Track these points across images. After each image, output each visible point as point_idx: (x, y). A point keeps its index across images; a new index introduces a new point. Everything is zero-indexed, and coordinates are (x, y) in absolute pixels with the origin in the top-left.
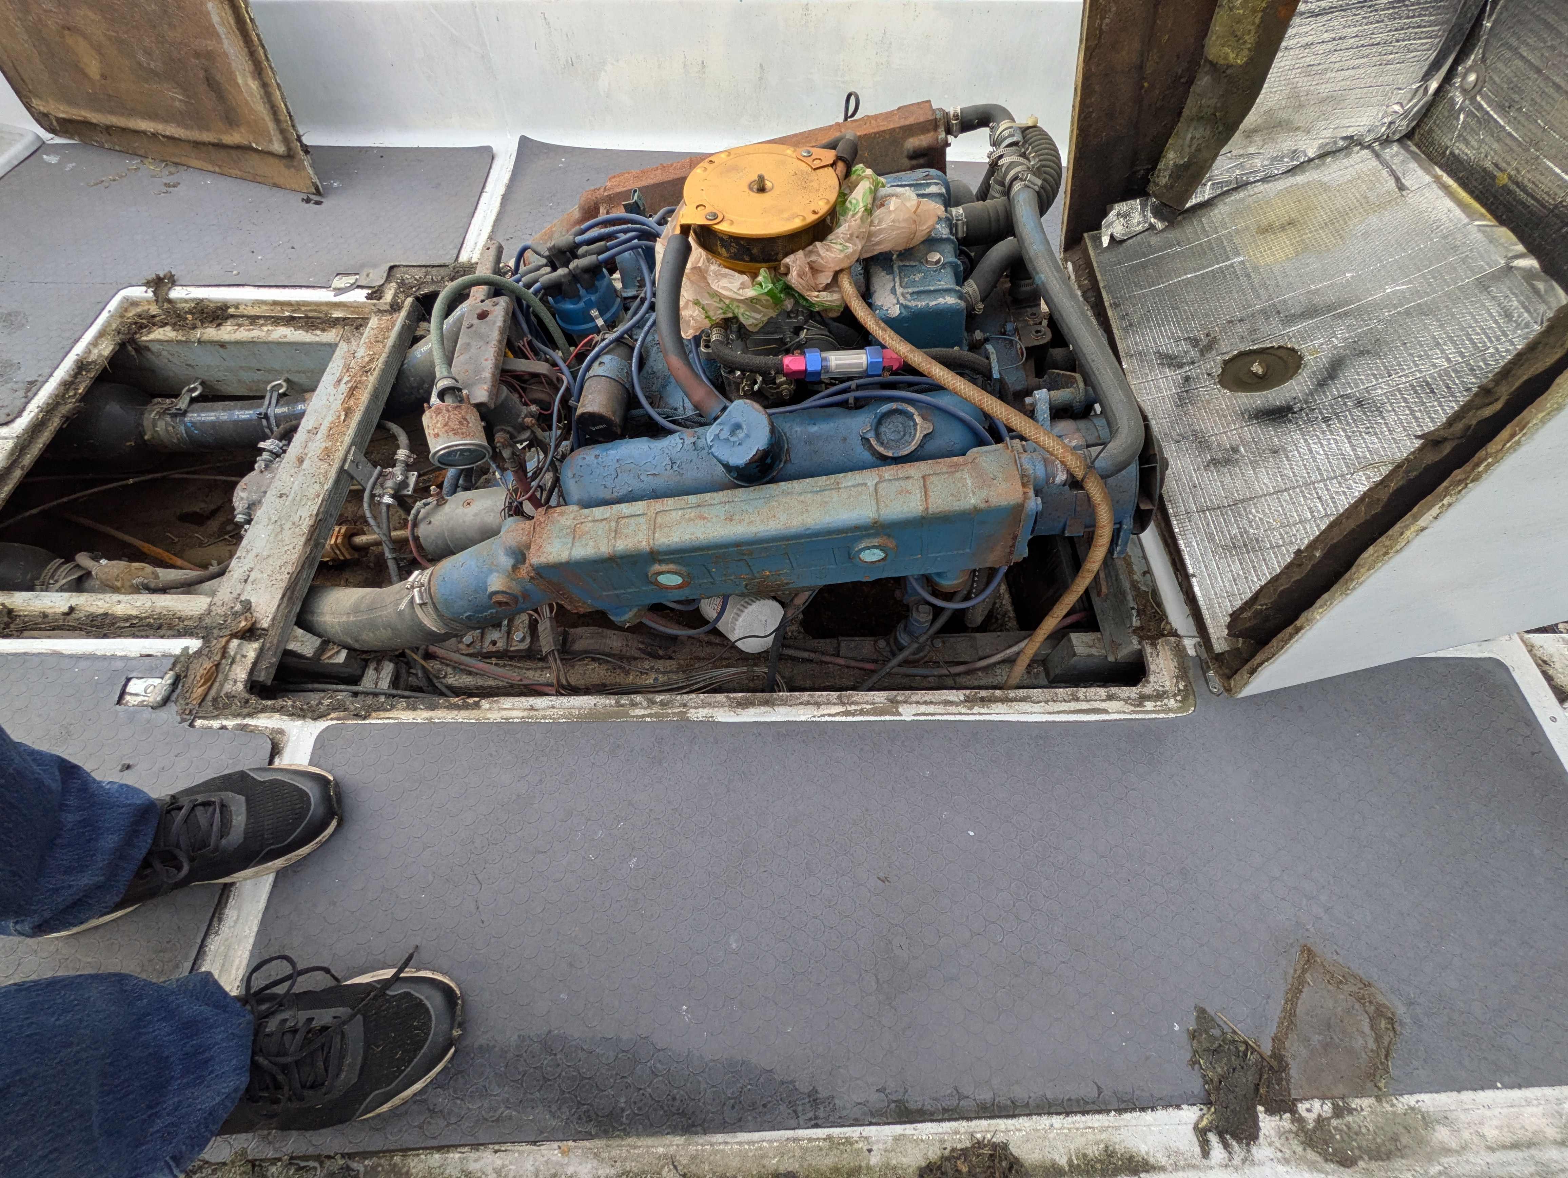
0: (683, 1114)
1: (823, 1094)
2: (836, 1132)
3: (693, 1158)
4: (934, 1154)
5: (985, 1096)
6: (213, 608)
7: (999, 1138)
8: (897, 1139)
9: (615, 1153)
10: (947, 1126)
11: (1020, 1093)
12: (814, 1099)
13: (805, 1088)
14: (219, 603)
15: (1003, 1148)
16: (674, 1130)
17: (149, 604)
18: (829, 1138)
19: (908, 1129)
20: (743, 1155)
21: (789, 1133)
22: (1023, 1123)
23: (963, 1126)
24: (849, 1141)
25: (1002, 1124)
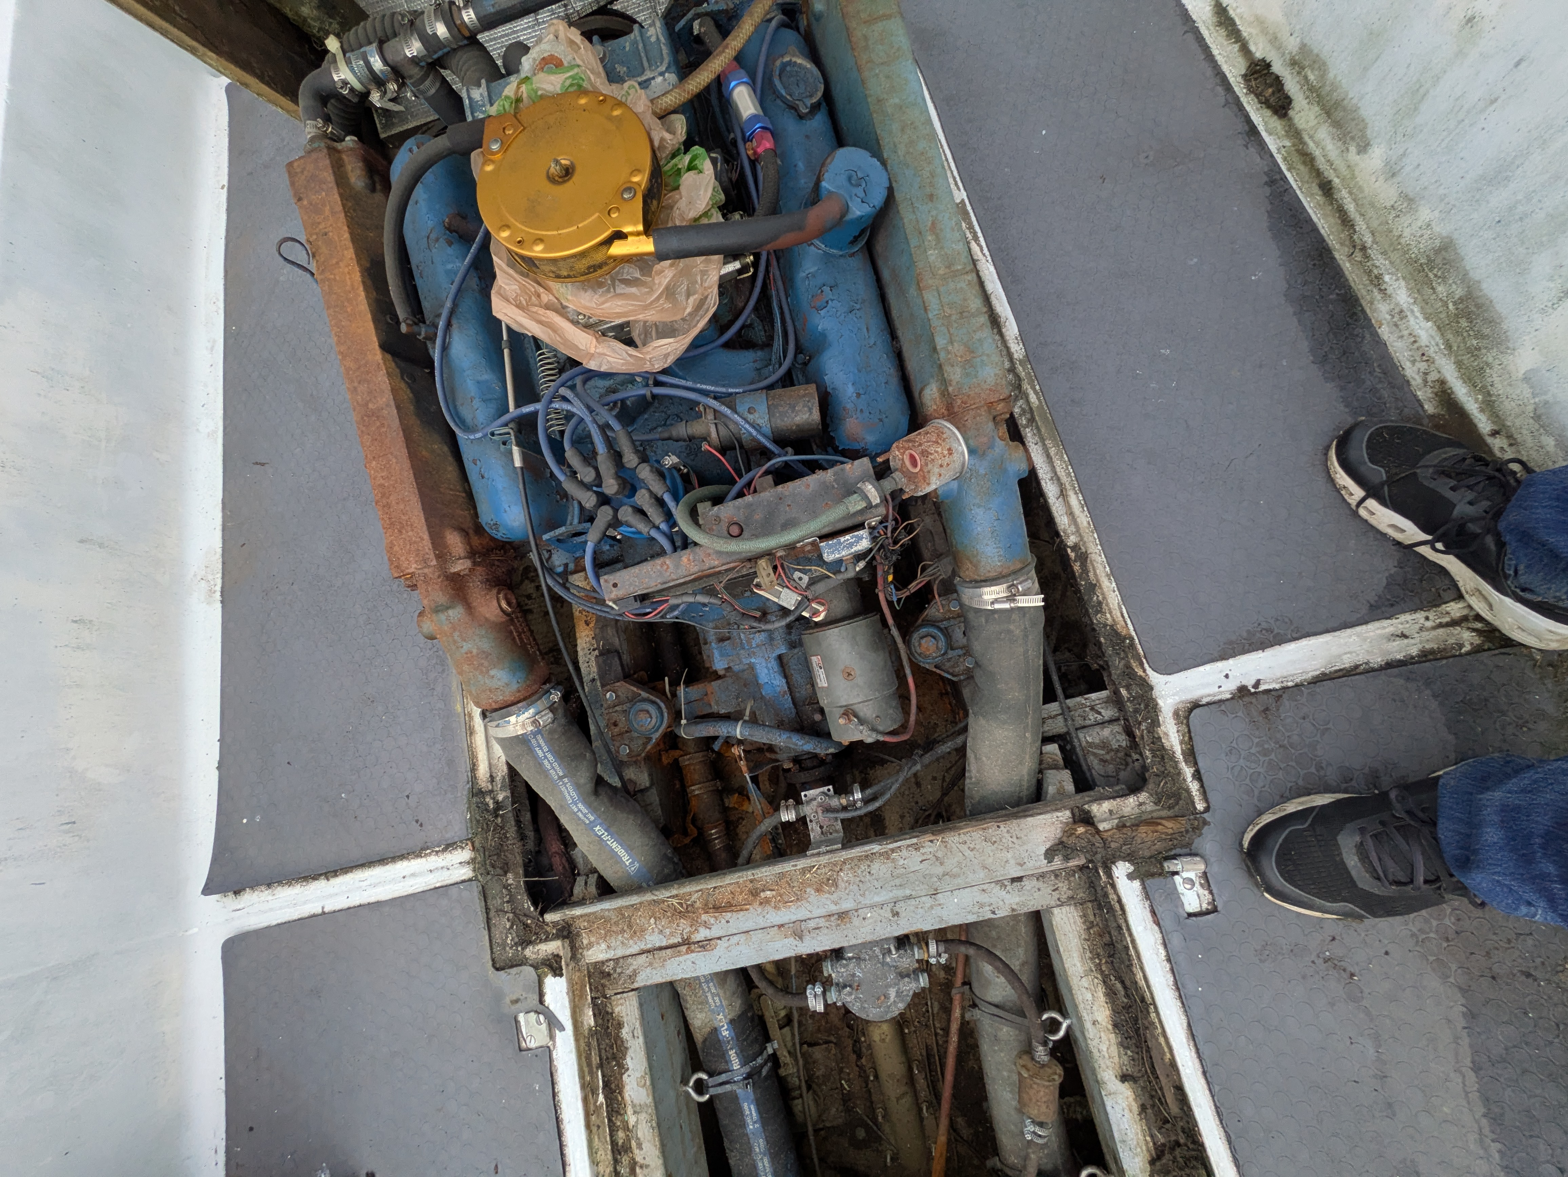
0: (1321, 255)
1: (1266, 179)
2: (1283, 167)
3: (1342, 244)
4: (1268, 113)
5: (1220, 90)
7: (1240, 79)
8: (1270, 134)
9: (1364, 292)
10: (1248, 108)
11: (1209, 72)
12: (1271, 183)
13: (1267, 190)
15: (1245, 77)
16: (1333, 258)
18: (1289, 170)
19: (1261, 128)
20: (1325, 216)
21: (1298, 192)
22: (1225, 68)
23: (1244, 100)
24: (1285, 159)
25: (1232, 80)
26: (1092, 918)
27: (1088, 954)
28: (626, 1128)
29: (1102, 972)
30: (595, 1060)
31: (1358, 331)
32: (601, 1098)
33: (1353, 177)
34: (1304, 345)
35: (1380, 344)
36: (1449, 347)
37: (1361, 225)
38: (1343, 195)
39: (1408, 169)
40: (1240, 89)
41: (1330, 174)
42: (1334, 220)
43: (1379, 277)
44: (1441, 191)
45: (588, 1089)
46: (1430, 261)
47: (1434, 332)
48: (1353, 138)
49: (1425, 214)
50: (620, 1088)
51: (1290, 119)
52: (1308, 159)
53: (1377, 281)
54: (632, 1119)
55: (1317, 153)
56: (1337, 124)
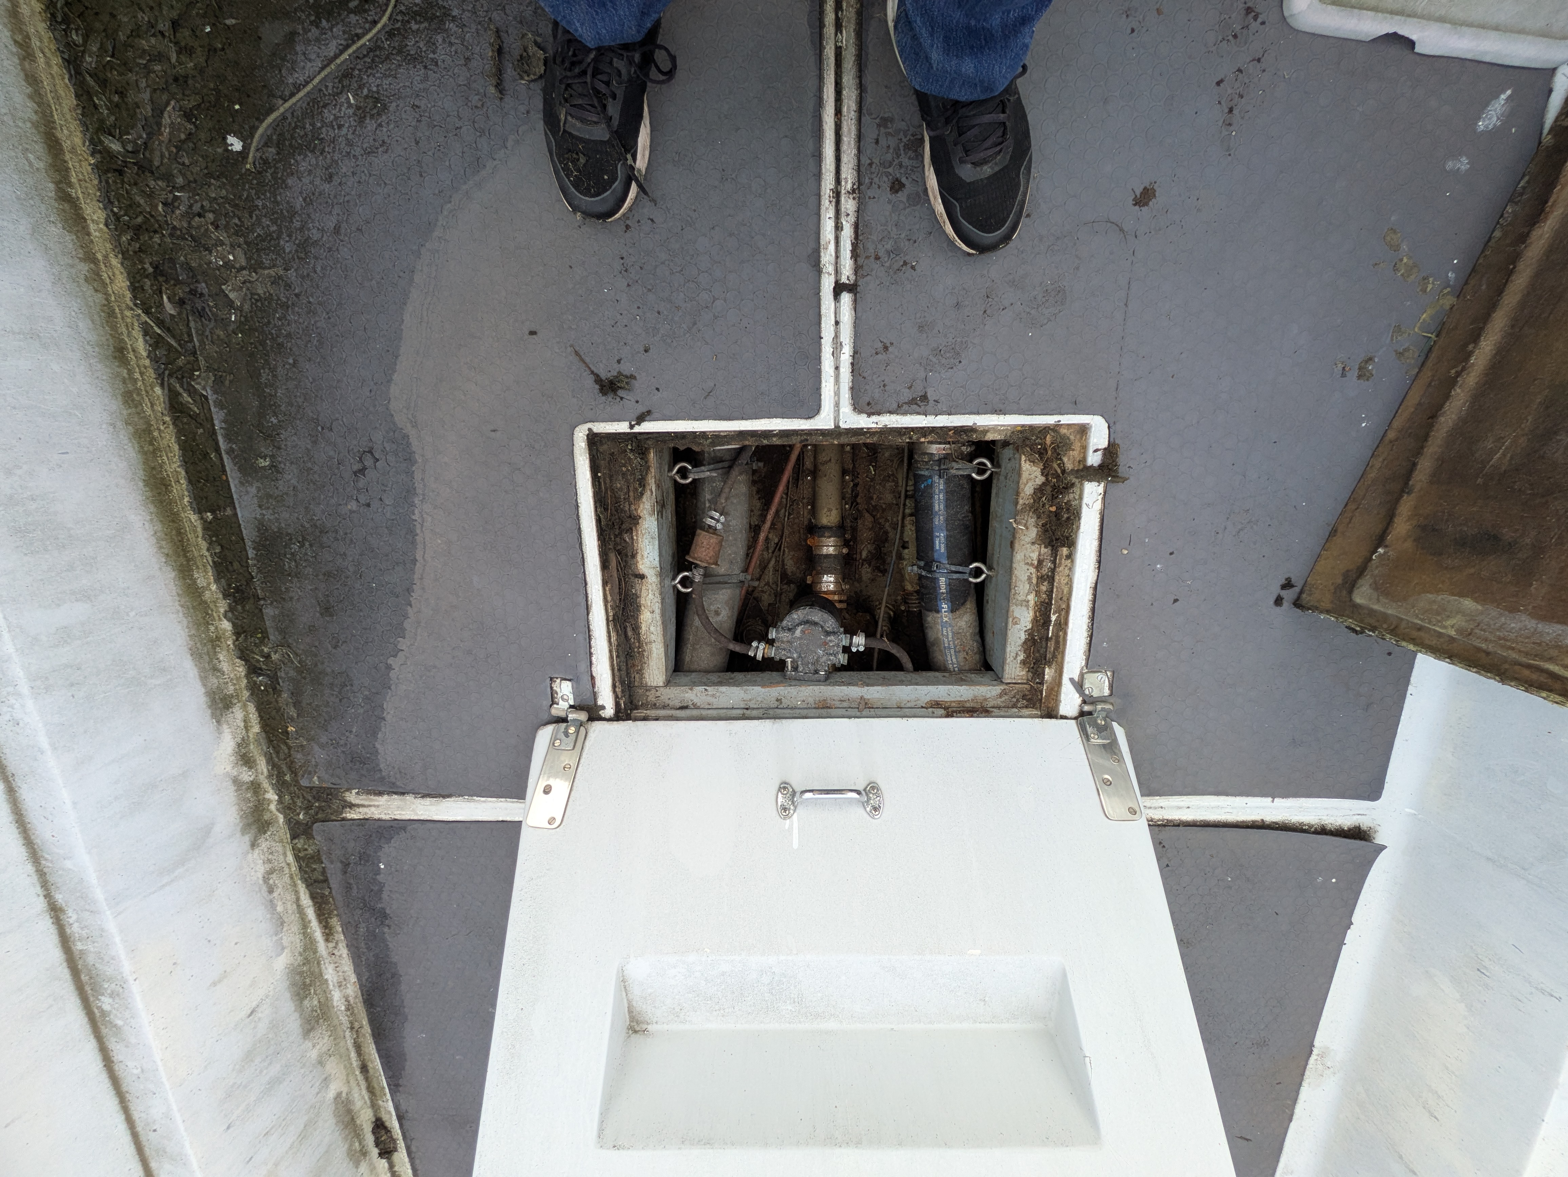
0: (379, 1035)
1: (401, 1089)
2: (387, 1090)
3: (364, 1035)
4: (387, 1124)
5: (413, 1149)
6: (653, 691)
7: (399, 1150)
8: (390, 1112)
9: (359, 1004)
10: (399, 1131)
11: (417, 1162)
12: (397, 1085)
13: (401, 1082)
14: (658, 694)
15: (395, 1150)
16: (372, 1030)
17: (653, 637)
18: (384, 1088)
19: (394, 1117)
20: (370, 1054)
21: (382, 1073)
22: (407, 1159)
23: (400, 1137)
24: (385, 1095)
25: (405, 1151)
26: (637, 676)
27: (646, 654)
28: (1038, 593)
29: (639, 641)
30: (1051, 645)
31: (369, 985)
32: (1053, 618)
33: (348, 1075)
34: (403, 987)
35: (359, 975)
36: (319, 963)
37: (350, 1043)
38: (355, 1063)
39: (318, 1084)
40: (401, 1144)
41: (360, 1077)
42: (365, 1049)
43: (347, 1009)
44: (302, 1071)
45: (1063, 625)
46: (317, 1022)
47: (324, 971)
48: (343, 1102)
49: (314, 1054)
50: (1035, 621)
51: (375, 1115)
52: (371, 1090)
53: (349, 1008)
54: (1032, 598)
55: (364, 1092)
56: (349, 1111)
